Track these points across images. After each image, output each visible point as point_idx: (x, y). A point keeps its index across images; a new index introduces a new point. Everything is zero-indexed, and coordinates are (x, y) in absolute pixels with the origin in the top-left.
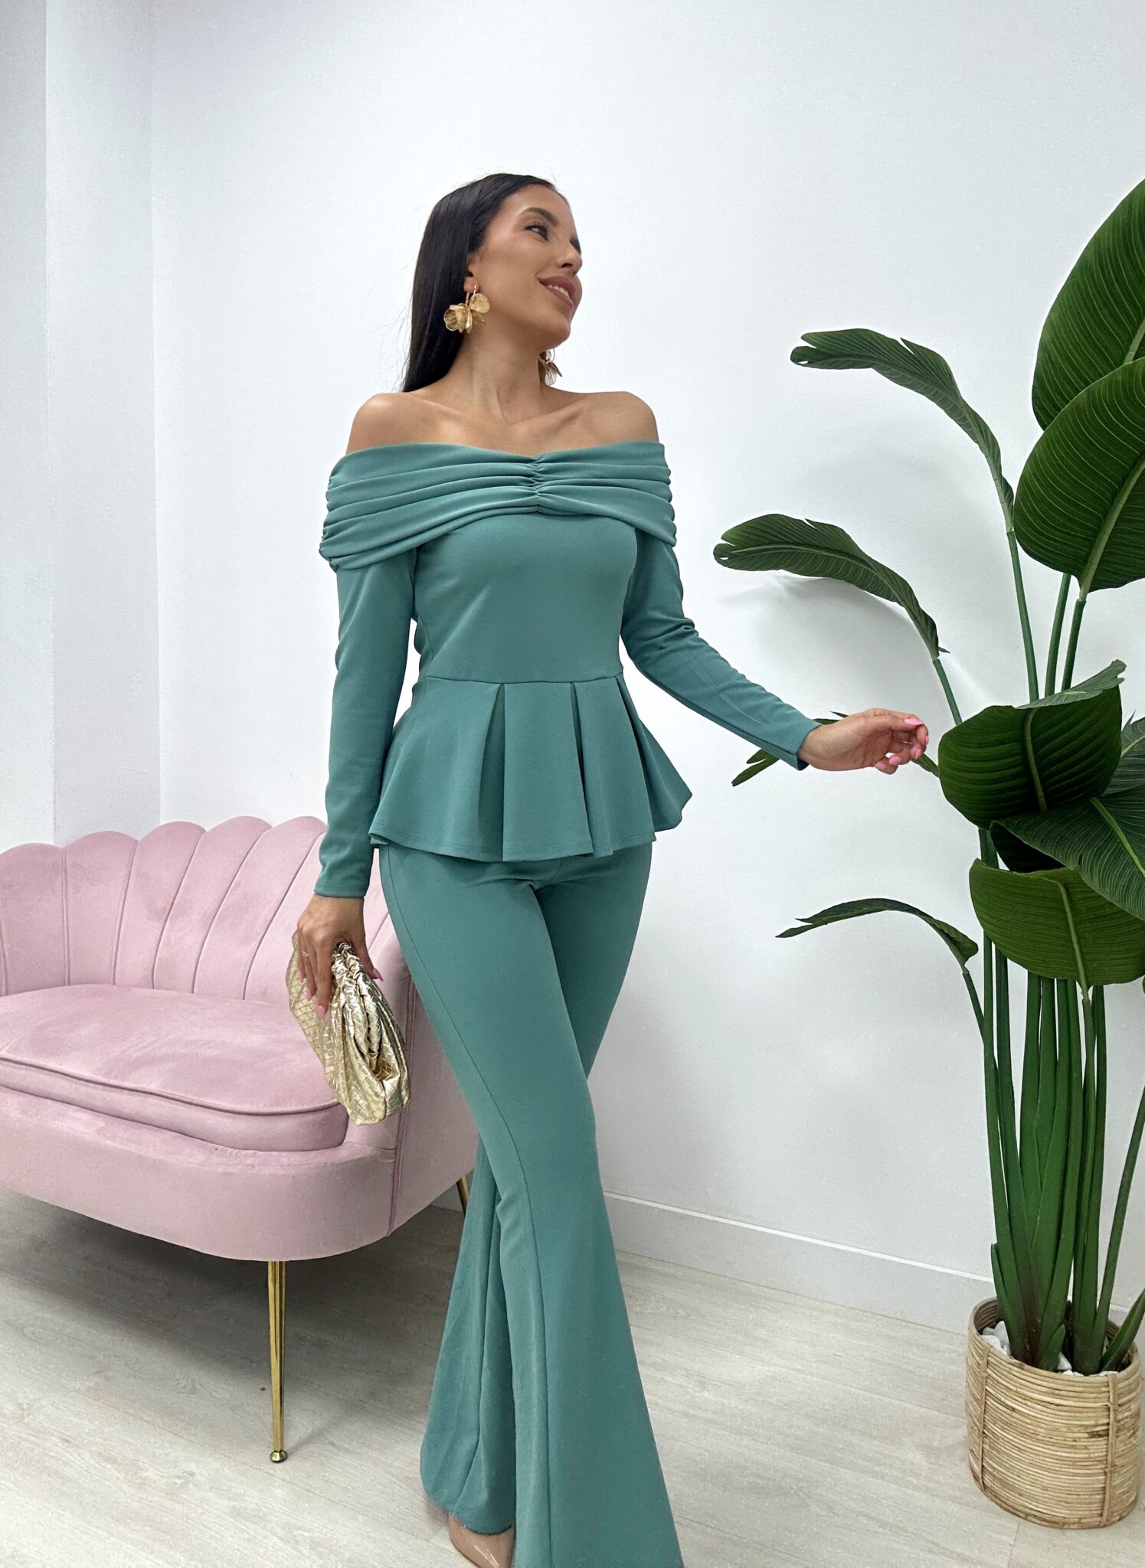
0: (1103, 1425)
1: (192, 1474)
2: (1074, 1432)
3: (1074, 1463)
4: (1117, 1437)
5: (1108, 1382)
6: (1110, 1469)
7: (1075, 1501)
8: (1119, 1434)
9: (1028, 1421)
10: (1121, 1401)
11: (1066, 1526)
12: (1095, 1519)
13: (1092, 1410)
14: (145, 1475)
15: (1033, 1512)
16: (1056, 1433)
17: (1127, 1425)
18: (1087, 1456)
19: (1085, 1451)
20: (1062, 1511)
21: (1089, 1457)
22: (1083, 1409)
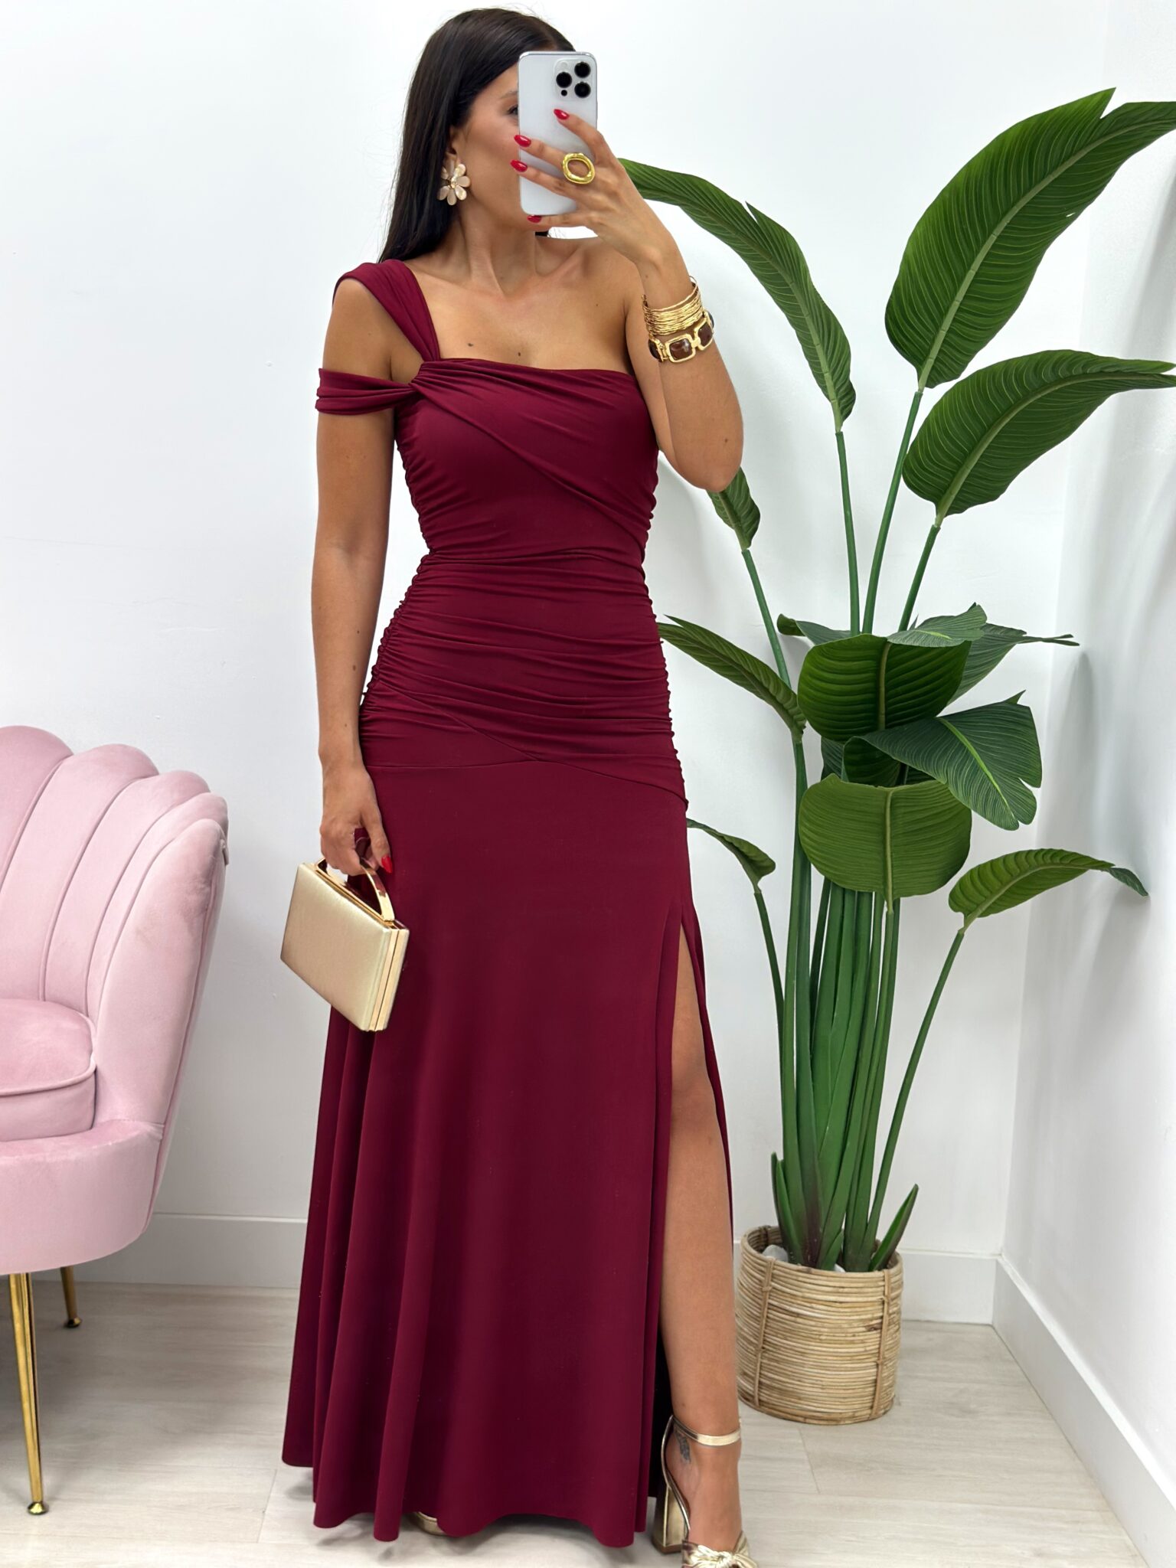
0: (876, 1319)
2: (855, 1327)
3: (852, 1358)
4: (888, 1330)
5: (884, 1277)
6: (880, 1362)
7: (852, 1395)
8: (890, 1326)
9: (813, 1323)
10: (893, 1295)
11: (842, 1423)
12: (866, 1413)
13: (868, 1304)
16: (838, 1330)
17: (897, 1317)
18: (862, 1350)
19: (860, 1345)
20: (840, 1407)
21: (866, 1351)
22: (863, 1305)
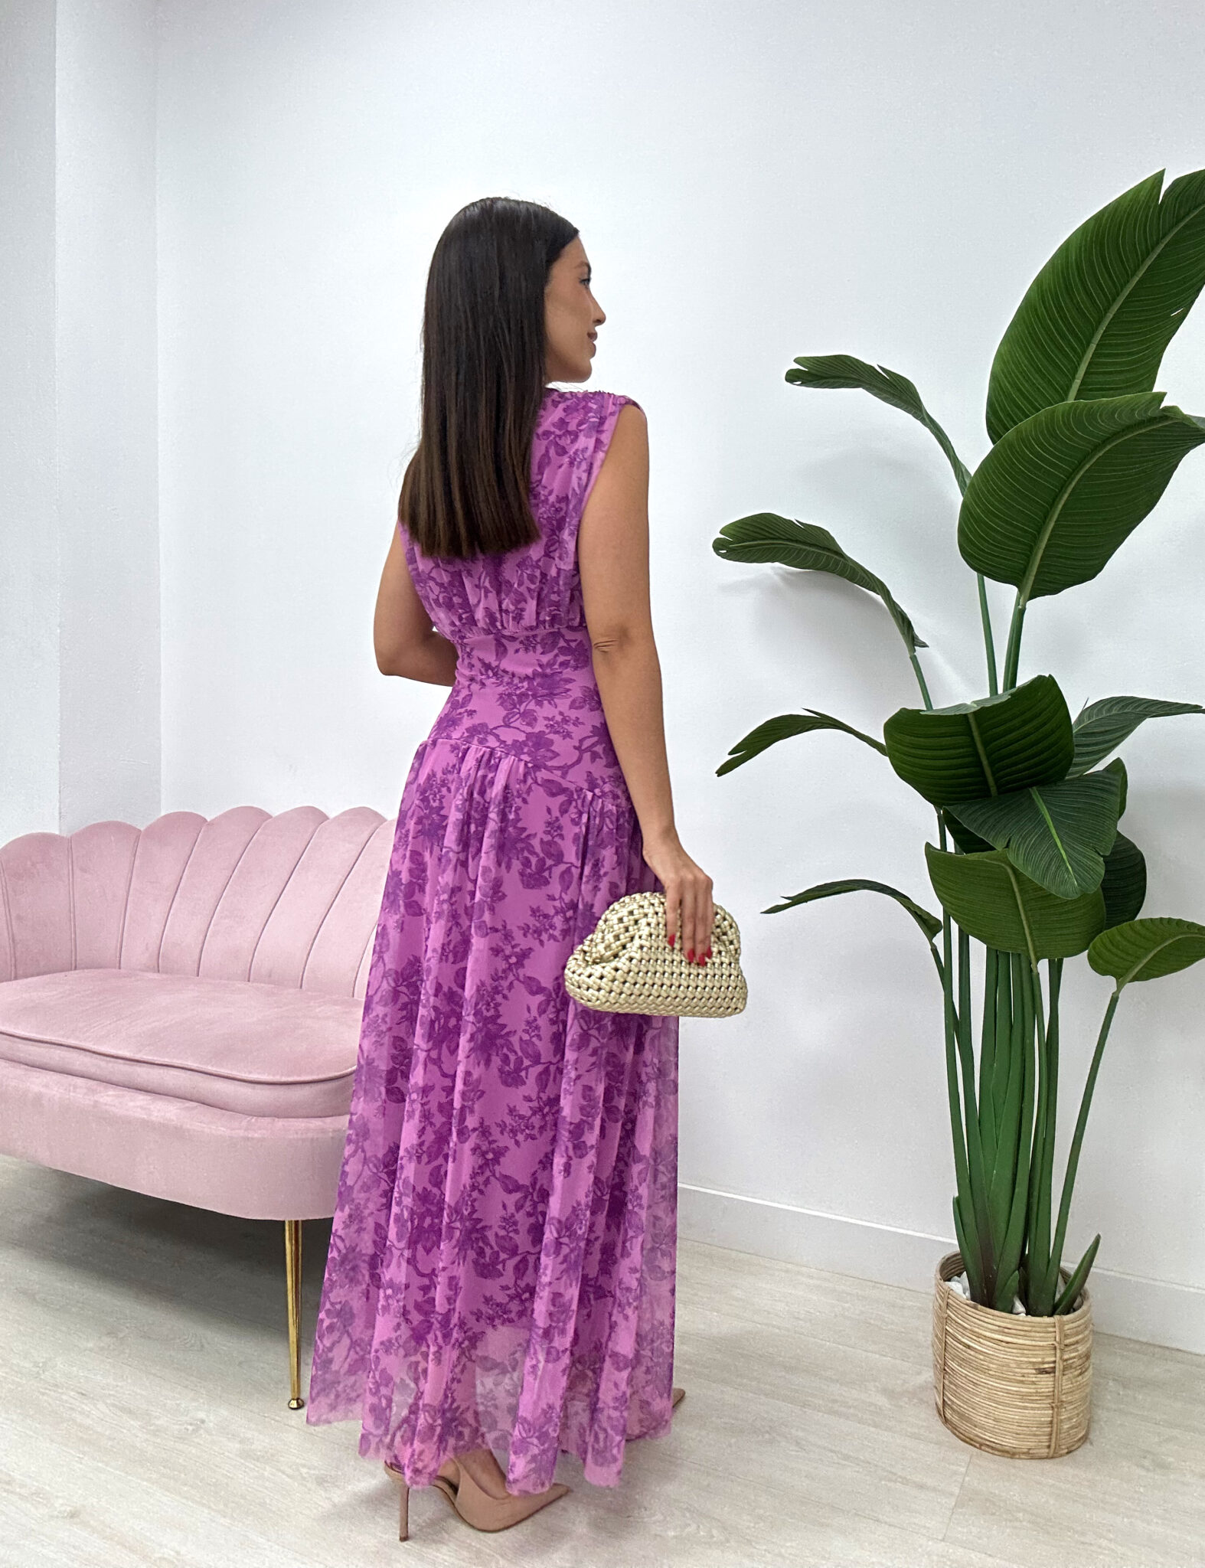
0: (1049, 1363)
1: (203, 1422)
2: (1023, 1368)
3: (1023, 1397)
4: (1063, 1375)
5: (1055, 1324)
6: (1057, 1405)
7: (1024, 1432)
8: (1066, 1373)
9: (982, 1357)
10: (1067, 1341)
11: (1016, 1457)
12: (1043, 1451)
13: (1040, 1348)
14: (158, 1422)
15: (988, 1443)
16: (1005, 1369)
17: (1074, 1366)
18: (1034, 1391)
19: (1033, 1386)
20: (1012, 1441)
21: (1037, 1392)
22: (1031, 1348)
